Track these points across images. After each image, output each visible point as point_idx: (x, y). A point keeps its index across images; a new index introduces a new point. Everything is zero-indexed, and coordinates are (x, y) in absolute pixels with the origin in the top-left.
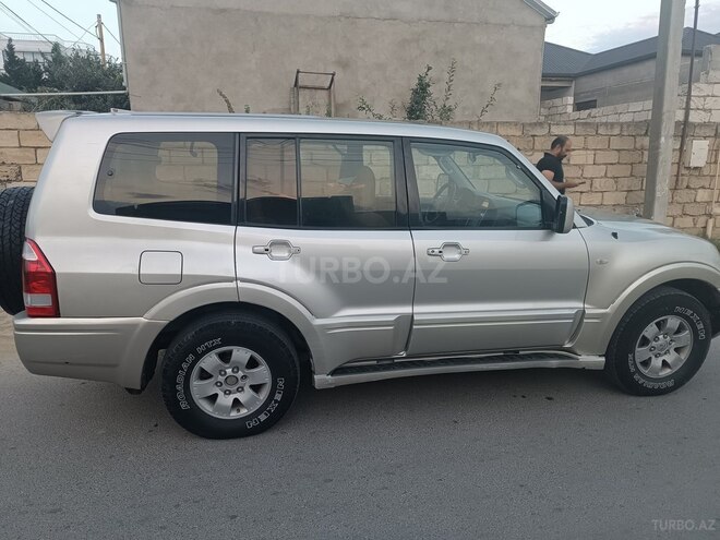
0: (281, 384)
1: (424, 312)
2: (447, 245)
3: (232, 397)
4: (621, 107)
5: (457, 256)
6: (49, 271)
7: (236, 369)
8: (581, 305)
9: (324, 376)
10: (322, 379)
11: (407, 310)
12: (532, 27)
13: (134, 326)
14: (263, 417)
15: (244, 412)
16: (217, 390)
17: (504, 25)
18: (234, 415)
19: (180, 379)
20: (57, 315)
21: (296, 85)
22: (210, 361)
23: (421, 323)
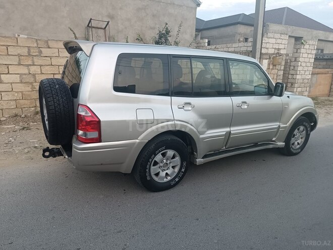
0: (185, 164)
1: (235, 130)
2: (243, 102)
3: (165, 172)
4: (229, 45)
5: (246, 107)
6: (97, 120)
7: (167, 159)
8: (279, 124)
9: (200, 159)
10: (199, 161)
11: (228, 129)
12: (192, 8)
13: (134, 144)
14: (177, 180)
15: (169, 178)
16: (160, 170)
17: (181, 6)
18: (165, 180)
19: (148, 166)
20: (100, 141)
21: (88, 26)
22: (158, 157)
23: (234, 134)
